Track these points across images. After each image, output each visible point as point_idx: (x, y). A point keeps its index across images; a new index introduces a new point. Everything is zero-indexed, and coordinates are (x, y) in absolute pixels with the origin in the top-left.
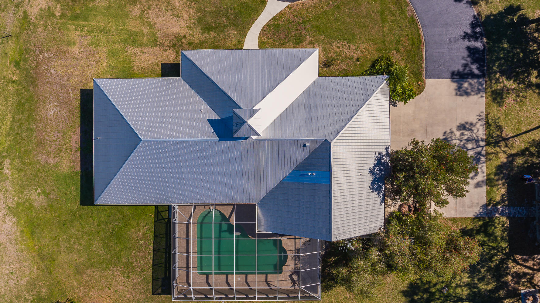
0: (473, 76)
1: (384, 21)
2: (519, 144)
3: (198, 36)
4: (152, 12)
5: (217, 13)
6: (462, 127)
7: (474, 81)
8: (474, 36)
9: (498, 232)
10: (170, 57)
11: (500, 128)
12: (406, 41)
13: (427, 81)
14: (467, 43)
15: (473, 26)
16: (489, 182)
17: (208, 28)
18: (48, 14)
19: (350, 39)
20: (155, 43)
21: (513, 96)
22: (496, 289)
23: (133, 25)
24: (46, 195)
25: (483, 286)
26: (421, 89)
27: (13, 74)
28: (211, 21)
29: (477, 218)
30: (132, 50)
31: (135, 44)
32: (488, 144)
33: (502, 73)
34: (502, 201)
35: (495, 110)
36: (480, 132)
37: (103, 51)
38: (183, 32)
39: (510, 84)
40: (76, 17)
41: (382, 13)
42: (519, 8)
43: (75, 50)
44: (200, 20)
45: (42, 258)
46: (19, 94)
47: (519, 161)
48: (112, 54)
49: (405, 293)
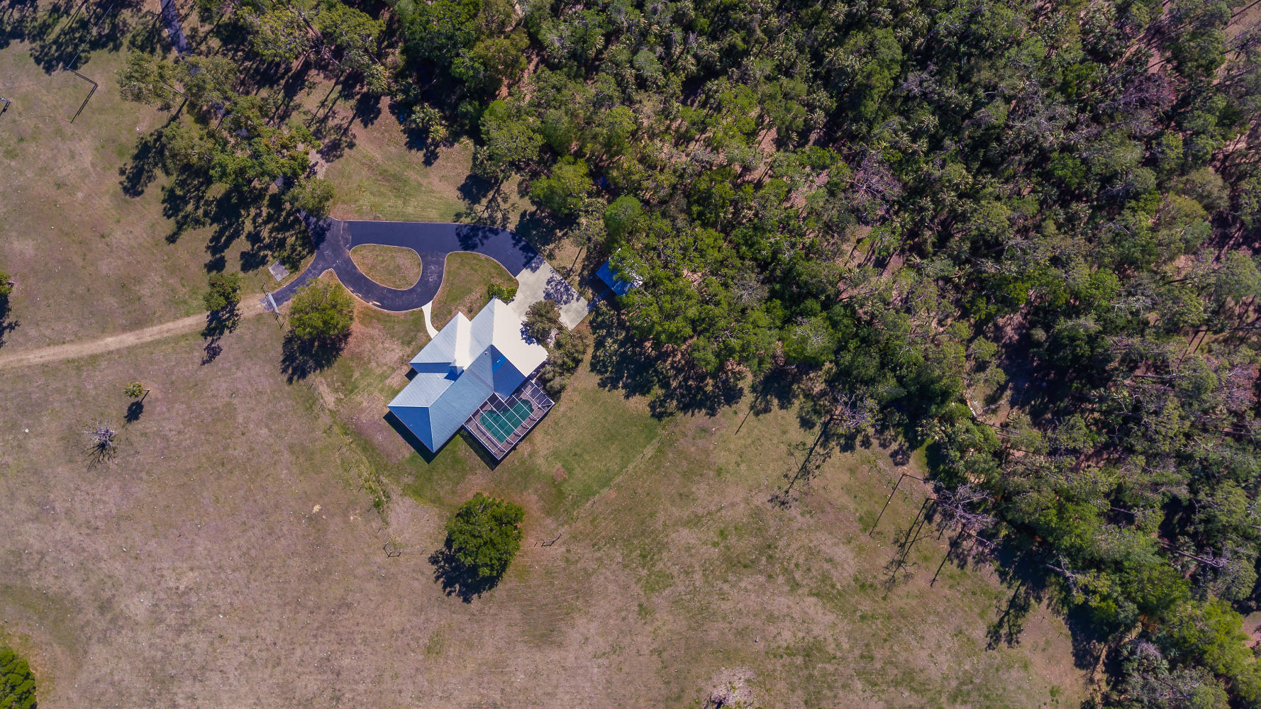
0: (532, 258)
1: (476, 271)
2: (578, 267)
3: (408, 350)
4: (381, 359)
5: (407, 333)
6: (549, 282)
7: (535, 260)
8: (519, 241)
9: (605, 309)
10: (406, 369)
11: (564, 268)
12: (493, 270)
13: (517, 277)
14: (518, 247)
15: (513, 238)
16: (581, 294)
17: (409, 343)
18: (339, 400)
19: (470, 291)
20: (394, 370)
21: (557, 251)
22: (627, 333)
23: (378, 371)
24: (410, 474)
25: (620, 337)
26: (517, 283)
27: (348, 440)
28: (407, 339)
29: (590, 312)
30: (388, 382)
31: (386, 378)
32: (566, 279)
33: (544, 245)
34: (594, 295)
35: (555, 263)
36: (558, 277)
37: (376, 393)
38: (401, 354)
39: (552, 246)
40: (352, 391)
41: (472, 268)
42: (525, 212)
43: (365, 404)
44: (403, 343)
45: (434, 502)
46: (358, 445)
47: (586, 273)
48: (382, 390)
49: (592, 371)
